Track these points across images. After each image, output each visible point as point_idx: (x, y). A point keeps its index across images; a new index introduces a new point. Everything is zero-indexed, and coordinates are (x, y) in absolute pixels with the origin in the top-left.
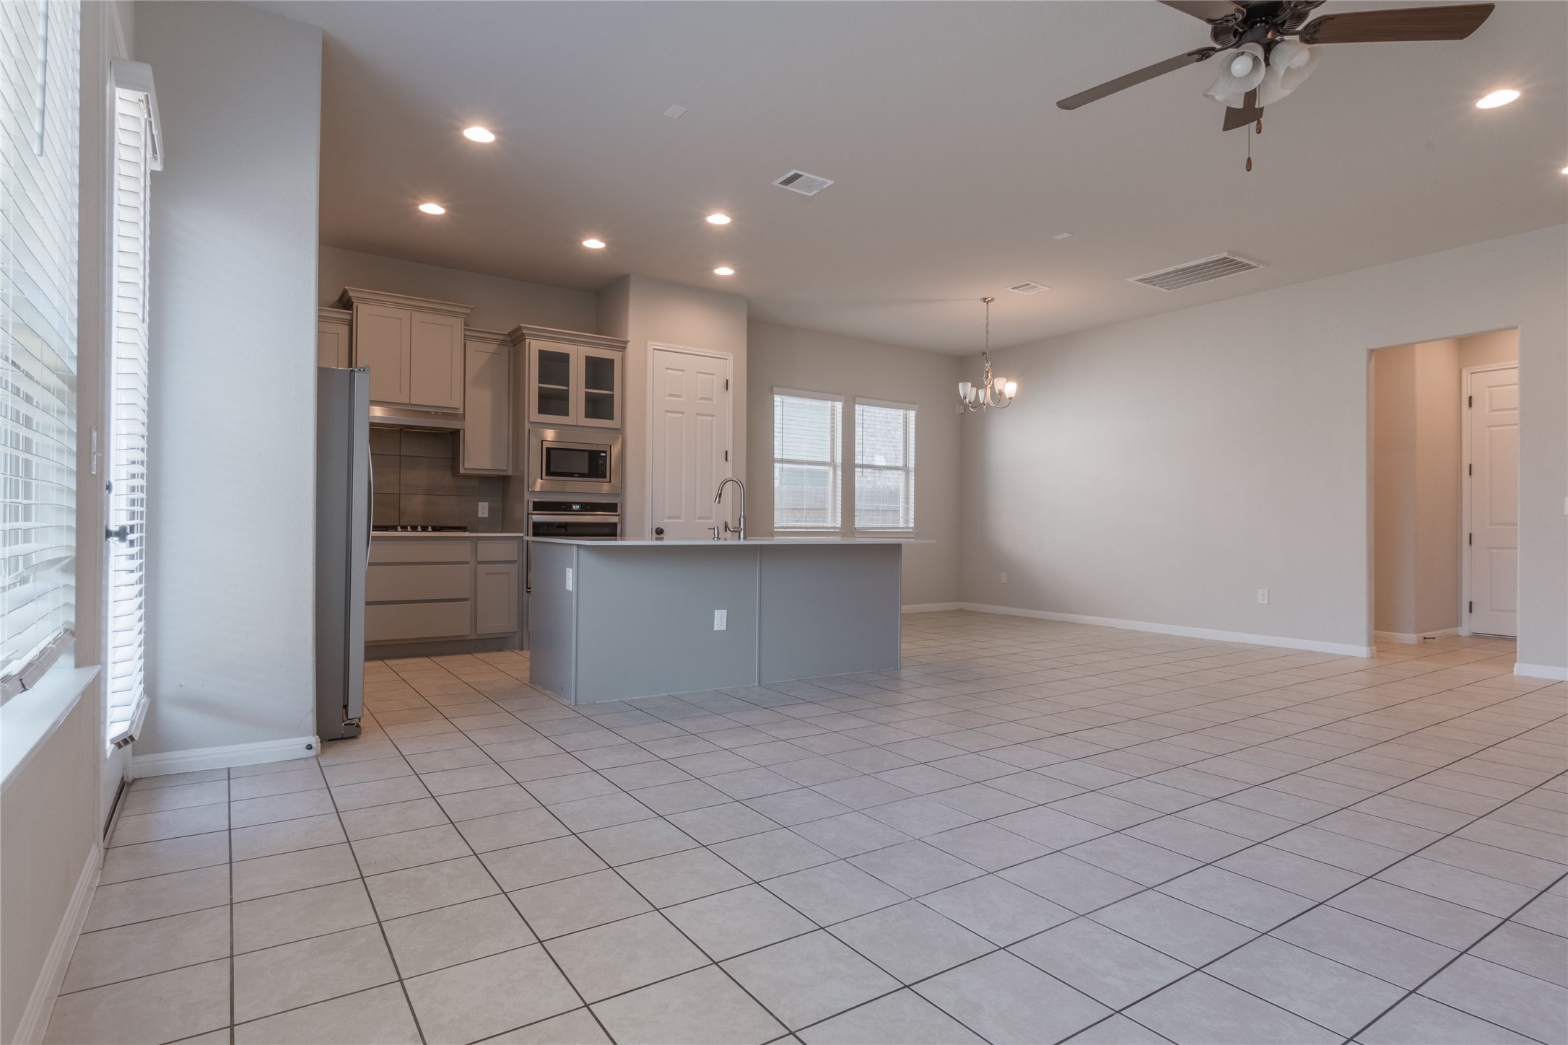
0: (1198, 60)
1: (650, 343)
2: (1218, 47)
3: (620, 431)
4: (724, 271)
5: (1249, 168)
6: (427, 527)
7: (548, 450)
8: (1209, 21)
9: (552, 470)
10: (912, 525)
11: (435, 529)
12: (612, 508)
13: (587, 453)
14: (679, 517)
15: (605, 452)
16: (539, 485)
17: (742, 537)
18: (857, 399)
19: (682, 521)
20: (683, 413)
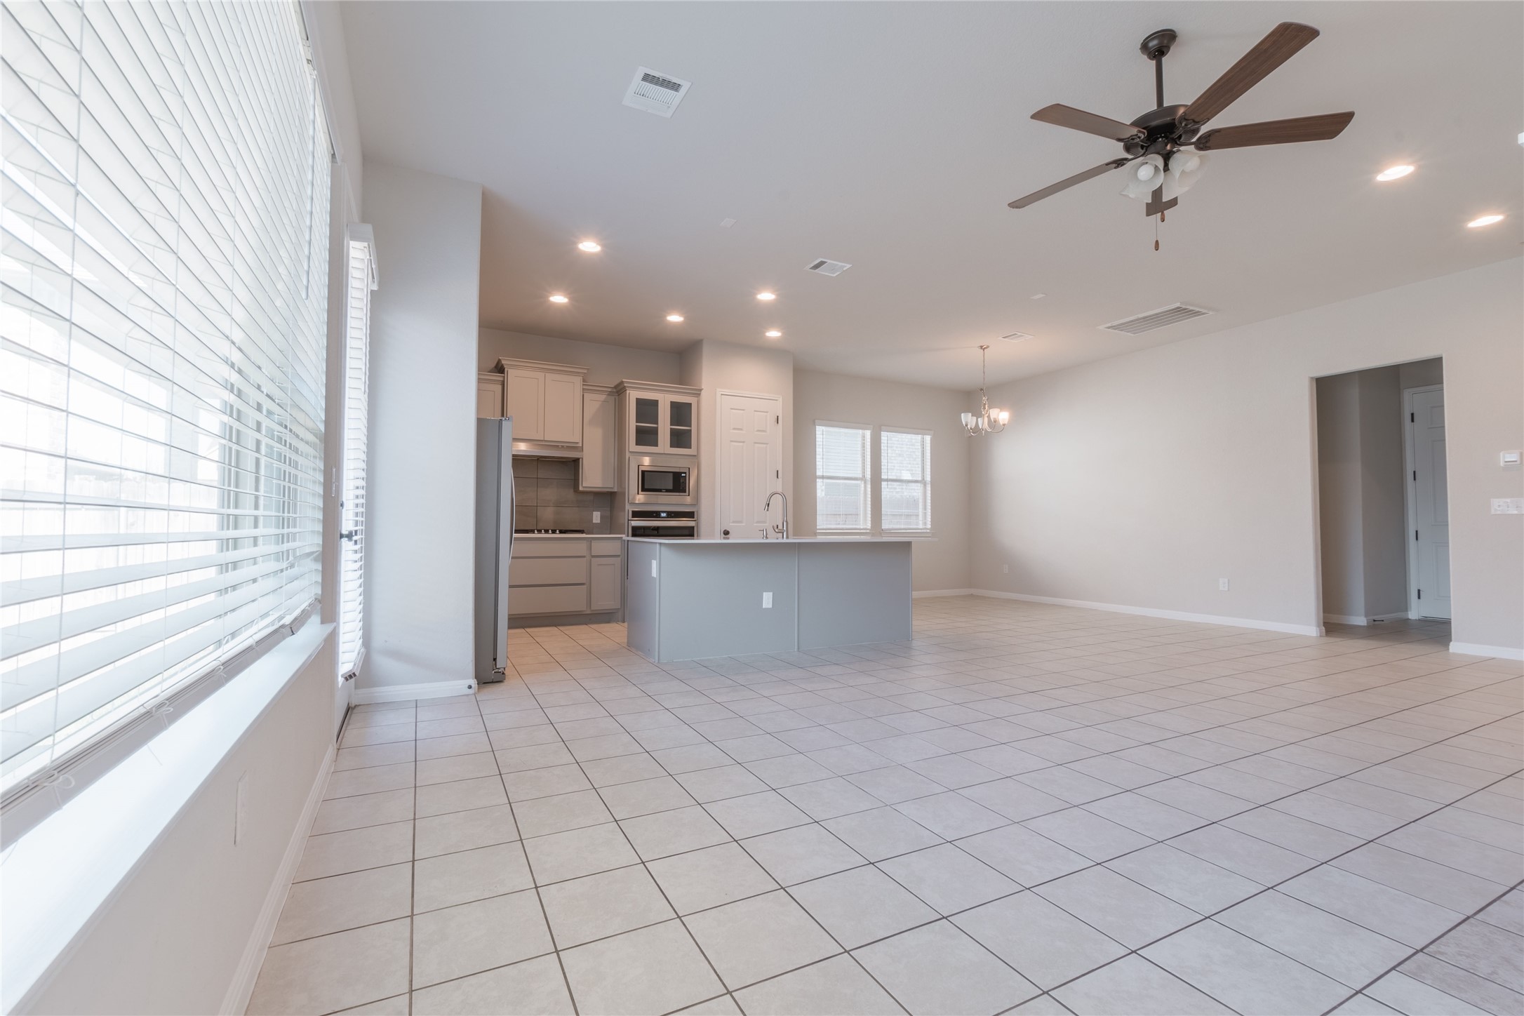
0: (1115, 168)
1: (718, 390)
2: (1130, 157)
3: (696, 457)
4: (773, 334)
5: (1157, 246)
6: (556, 531)
7: (643, 472)
8: (1119, 140)
9: (646, 487)
10: (929, 526)
11: (561, 532)
12: (690, 515)
13: (672, 474)
14: (741, 522)
15: (685, 473)
16: (640, 499)
17: (785, 536)
18: (883, 427)
19: (743, 524)
20: (744, 442)
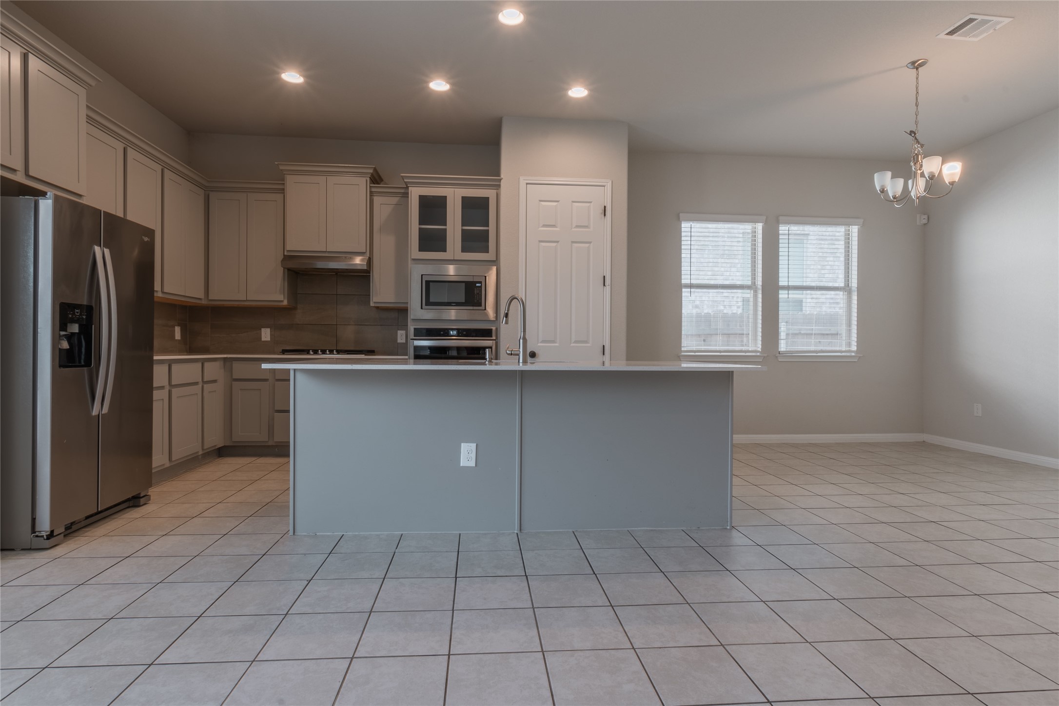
1: (521, 178)
3: (496, 262)
4: (578, 92)
7: (428, 283)
9: (432, 300)
10: (854, 348)
11: (339, 352)
12: (487, 333)
13: (464, 284)
14: (554, 342)
15: (480, 282)
16: (419, 313)
17: (521, 361)
18: (781, 218)
19: (557, 345)
20: (557, 242)
